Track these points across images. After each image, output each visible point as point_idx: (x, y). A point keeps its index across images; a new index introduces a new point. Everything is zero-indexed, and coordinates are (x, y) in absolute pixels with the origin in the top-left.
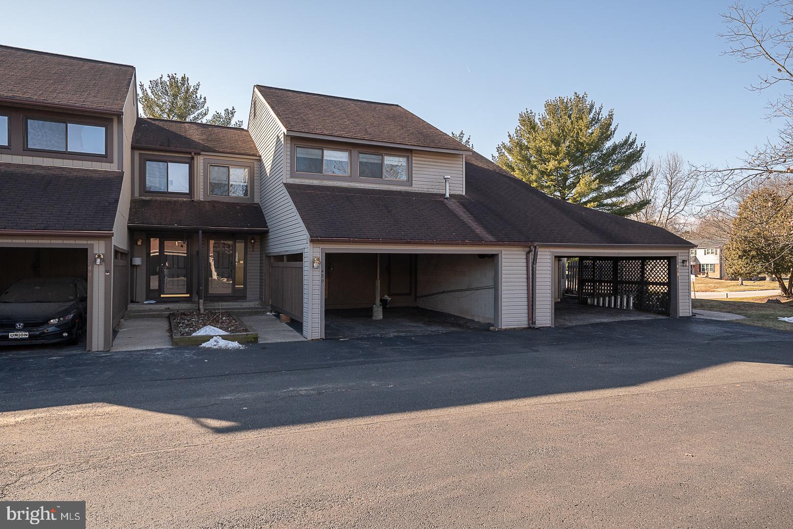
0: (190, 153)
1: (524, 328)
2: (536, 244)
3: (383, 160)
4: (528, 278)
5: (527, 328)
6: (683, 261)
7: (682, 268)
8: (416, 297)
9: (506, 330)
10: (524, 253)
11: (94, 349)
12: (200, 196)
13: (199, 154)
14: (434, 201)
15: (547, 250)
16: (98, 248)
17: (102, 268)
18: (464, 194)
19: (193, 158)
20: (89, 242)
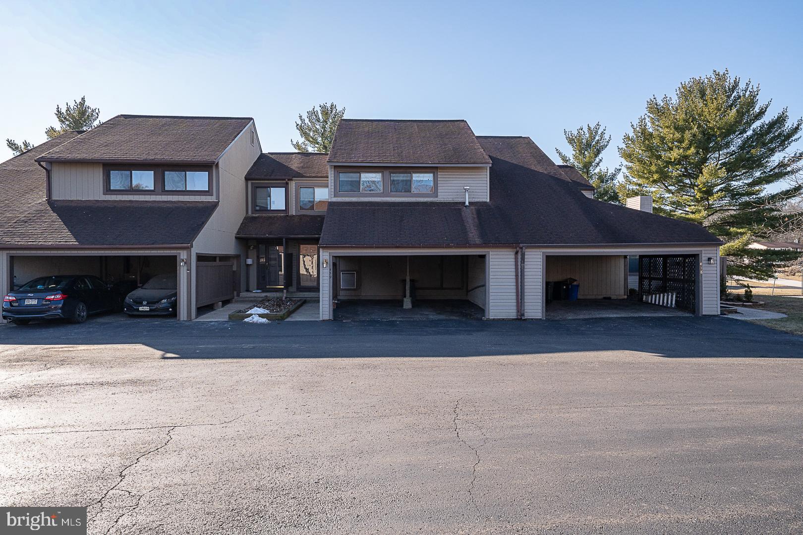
0: (285, 180)
1: (513, 319)
2: (521, 245)
3: (411, 177)
4: (517, 275)
5: (516, 319)
6: (709, 259)
7: (707, 265)
8: (468, 291)
9: (494, 319)
10: (513, 253)
11: (182, 319)
12: (293, 212)
13: (292, 180)
14: (454, 209)
15: (538, 250)
16: (183, 255)
17: (185, 268)
18: (488, 201)
19: (287, 184)
20: (178, 251)
